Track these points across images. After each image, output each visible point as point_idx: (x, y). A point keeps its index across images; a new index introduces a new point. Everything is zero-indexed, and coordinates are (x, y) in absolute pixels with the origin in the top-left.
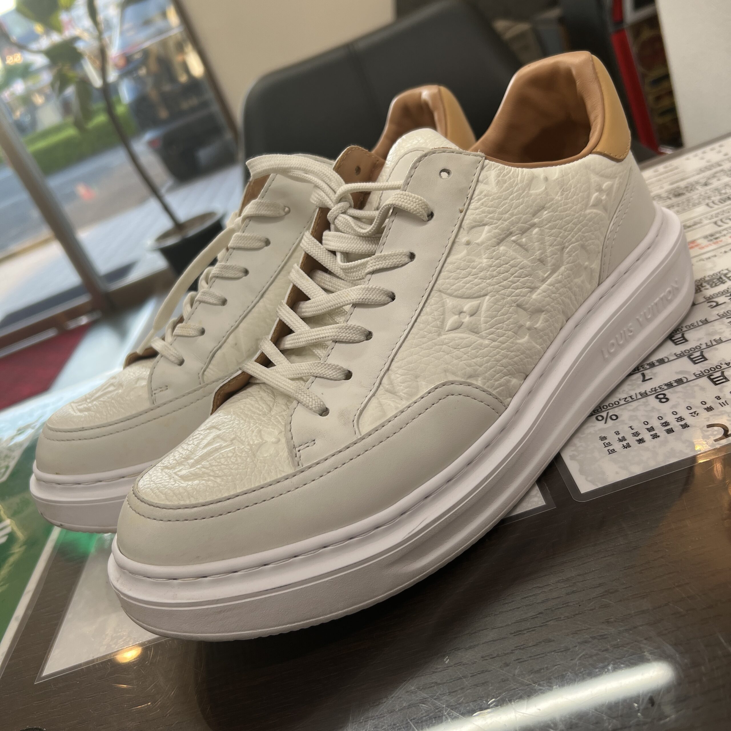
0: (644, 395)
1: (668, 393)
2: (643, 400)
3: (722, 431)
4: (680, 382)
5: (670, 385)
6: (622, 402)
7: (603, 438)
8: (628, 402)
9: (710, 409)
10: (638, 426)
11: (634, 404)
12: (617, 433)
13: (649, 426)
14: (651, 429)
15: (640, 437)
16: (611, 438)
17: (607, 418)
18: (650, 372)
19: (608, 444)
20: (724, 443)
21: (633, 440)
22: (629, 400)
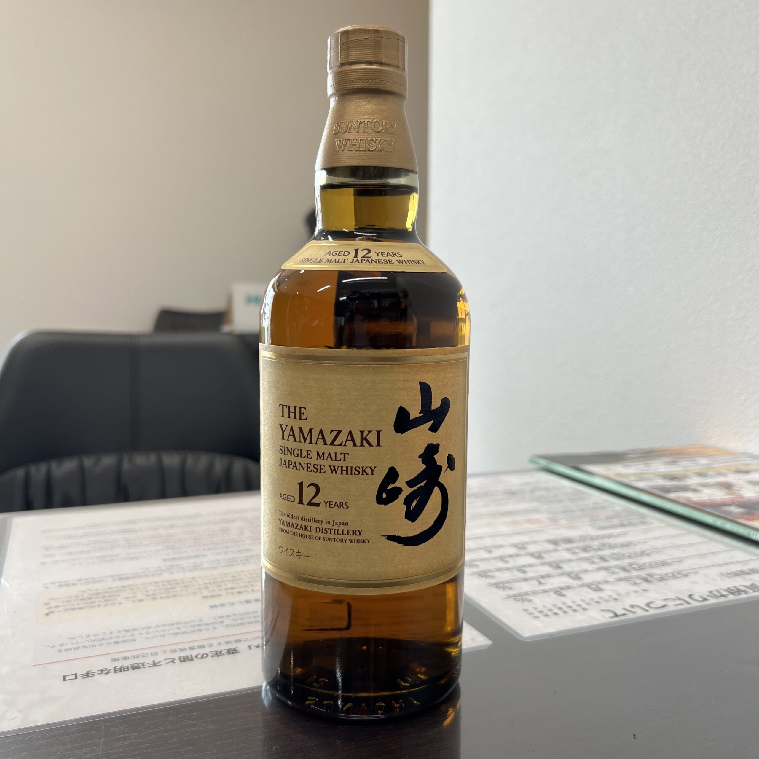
0: (545, 591)
1: (564, 592)
2: (546, 594)
3: (612, 615)
4: (568, 587)
5: (562, 588)
6: (530, 593)
7: (526, 610)
9: (598, 602)
10: (549, 607)
11: (541, 595)
12: (535, 608)
13: (558, 607)
14: (560, 609)
15: (554, 612)
16: (531, 610)
17: (523, 600)
18: (542, 581)
19: (531, 614)
20: (616, 619)
21: (549, 613)
22: (534, 593)
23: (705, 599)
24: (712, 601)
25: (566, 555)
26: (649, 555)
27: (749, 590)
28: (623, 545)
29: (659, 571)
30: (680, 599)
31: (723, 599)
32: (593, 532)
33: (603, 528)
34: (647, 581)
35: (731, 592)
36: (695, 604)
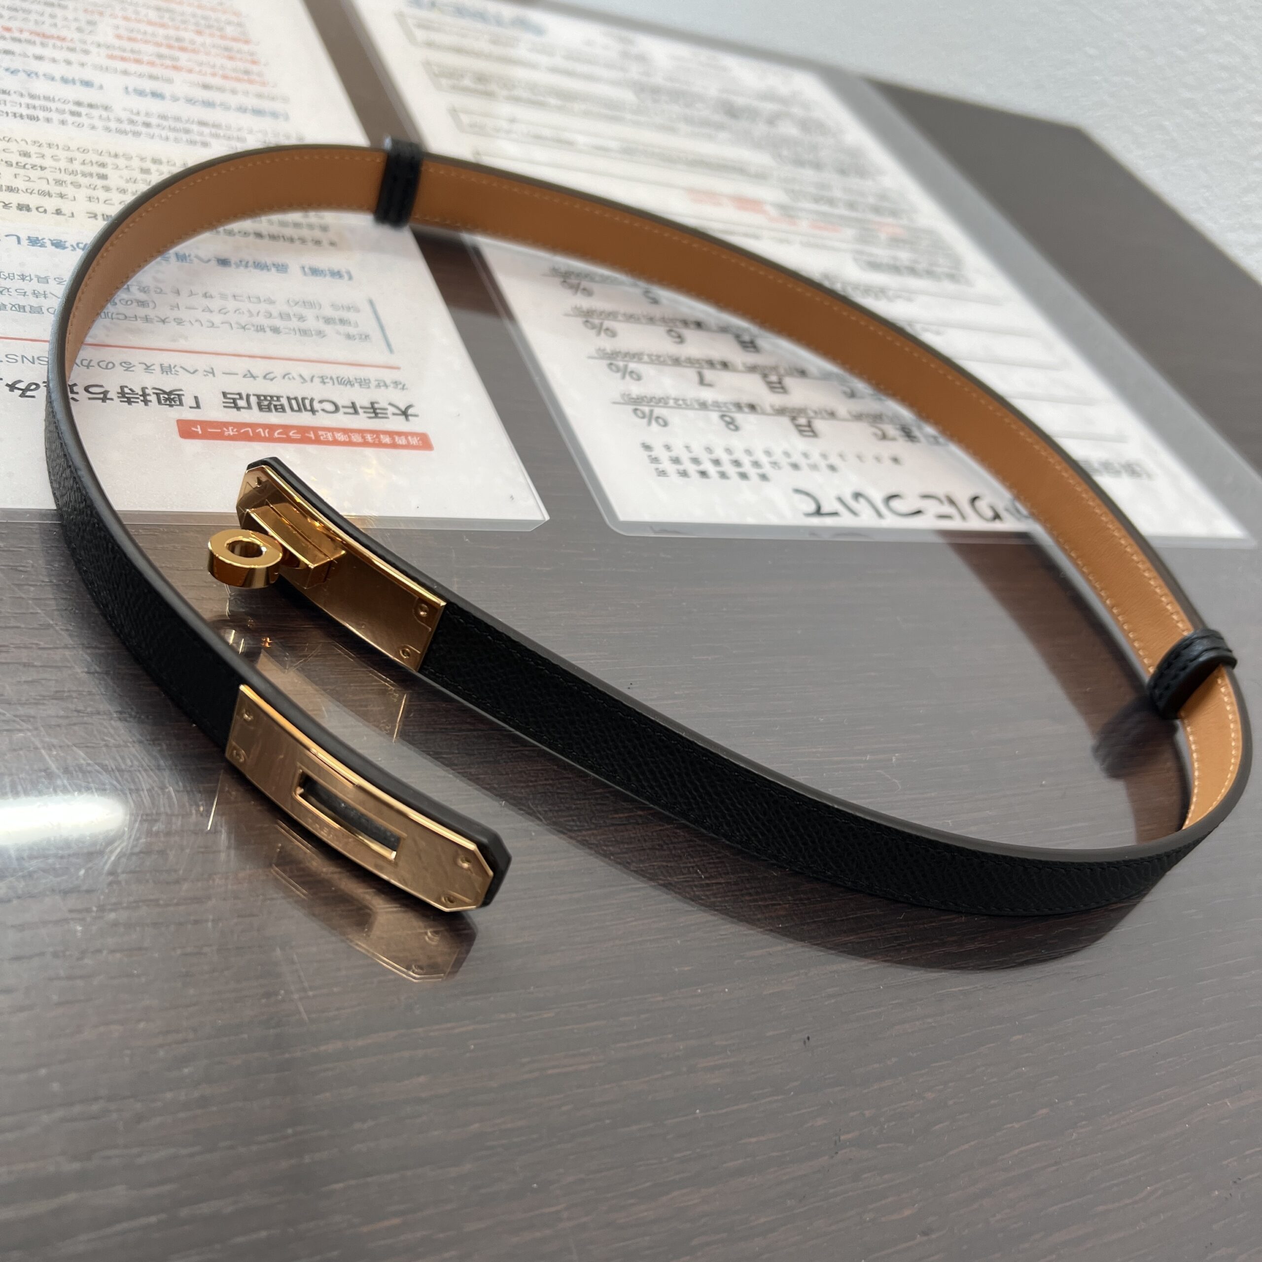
0: (703, 406)
1: (739, 417)
2: (702, 413)
3: (812, 507)
4: (752, 407)
5: (739, 406)
6: (671, 403)
7: (647, 447)
8: (679, 407)
9: (795, 466)
10: (698, 451)
11: (691, 414)
12: (668, 448)
13: (714, 456)
14: (717, 462)
15: (702, 468)
16: (659, 451)
17: (650, 418)
18: (709, 374)
19: (655, 460)
20: (816, 521)
21: (692, 468)
22: (681, 404)
23: (996, 517)
24: (1009, 523)
30: (951, 502)
36: (974, 524)
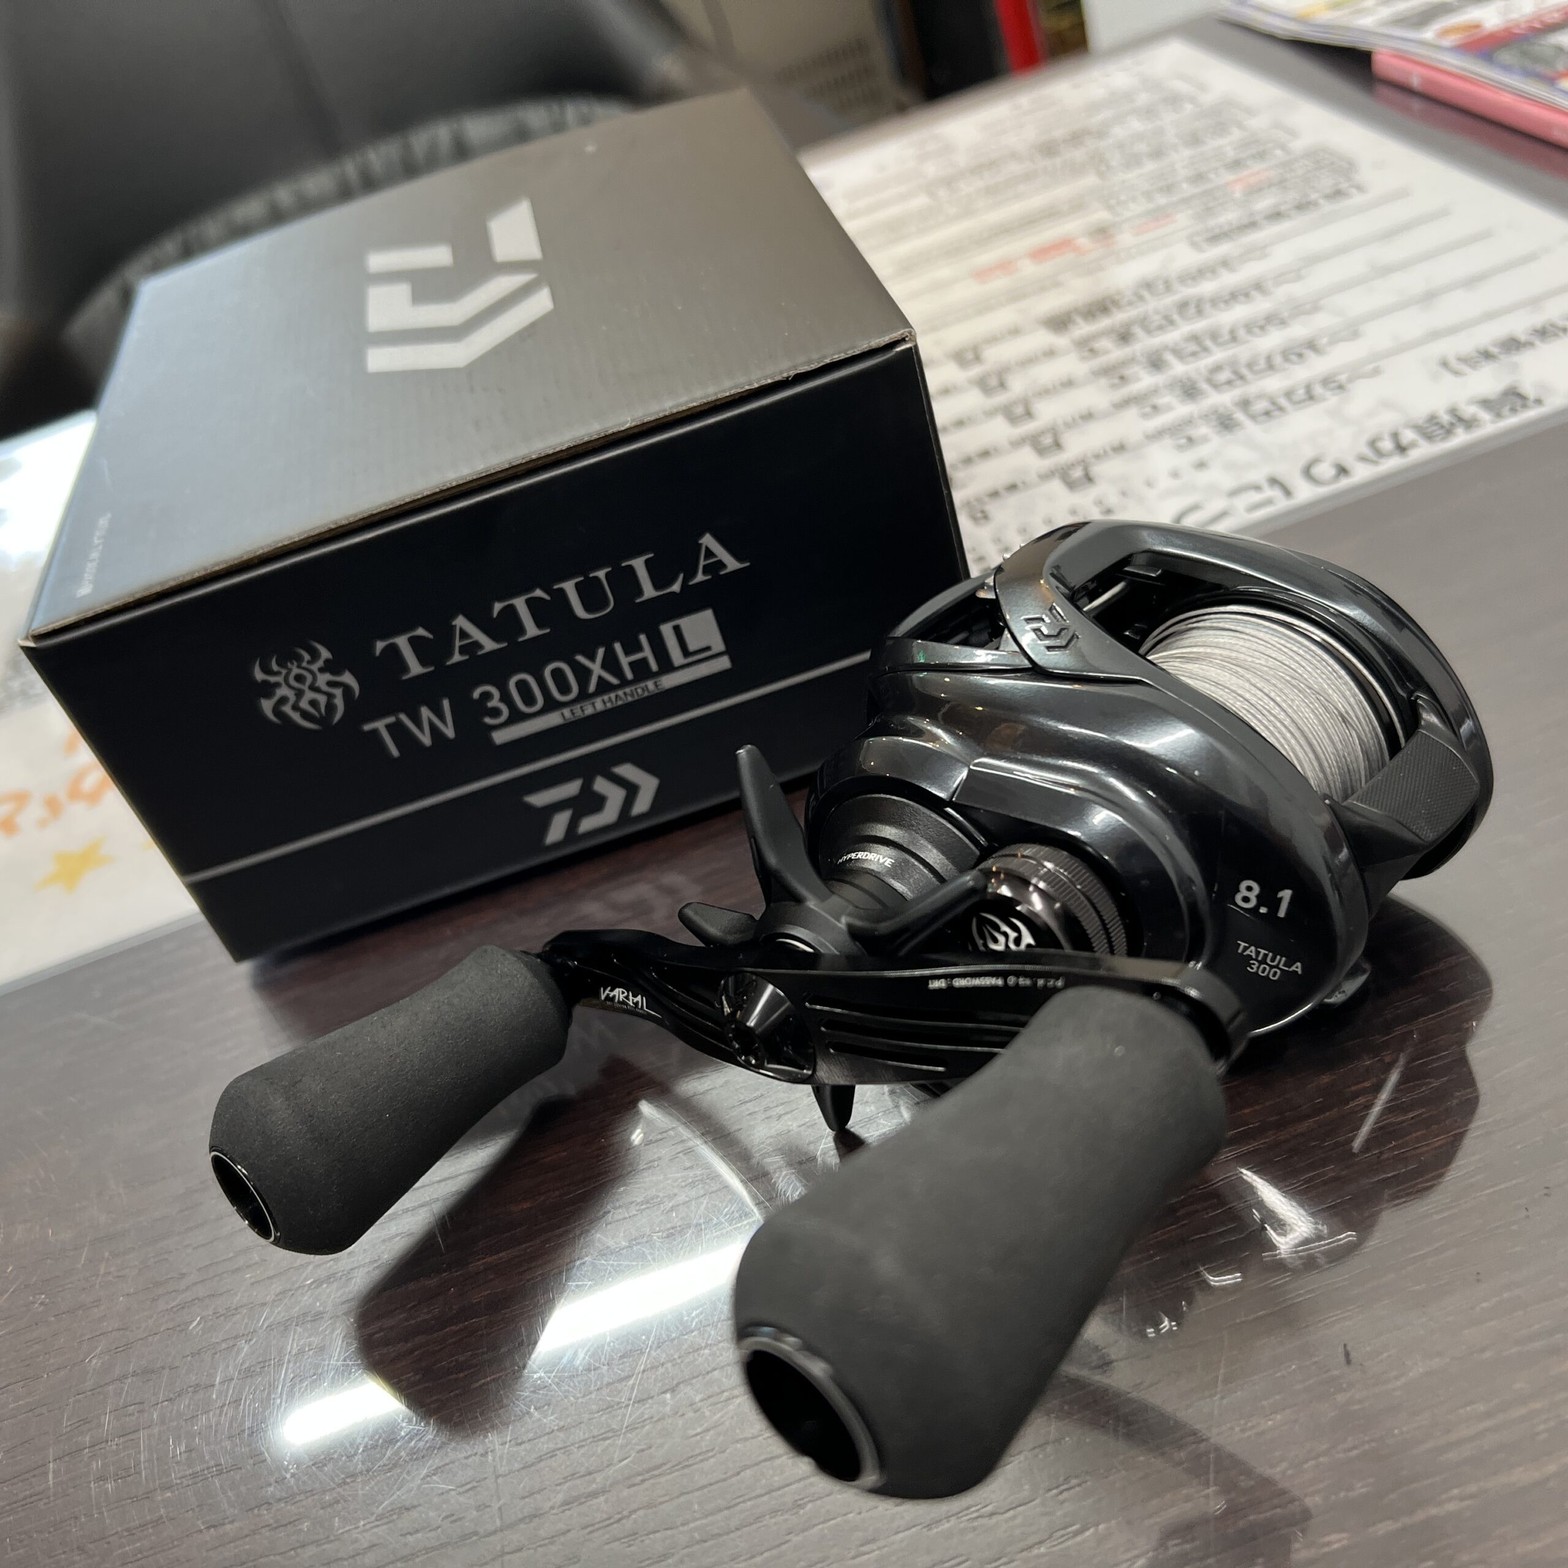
1: (992, 508)
4: (1012, 488)
5: (994, 495)
23: (1342, 471)
24: (1362, 473)
25: (1071, 365)
26: (1283, 323)
27: (1485, 416)
28: (1234, 296)
29: (1273, 384)
30: (1274, 481)
31: (1394, 463)
32: (1185, 257)
33: (1215, 238)
34: (1226, 423)
35: (1432, 428)
36: (1305, 493)
